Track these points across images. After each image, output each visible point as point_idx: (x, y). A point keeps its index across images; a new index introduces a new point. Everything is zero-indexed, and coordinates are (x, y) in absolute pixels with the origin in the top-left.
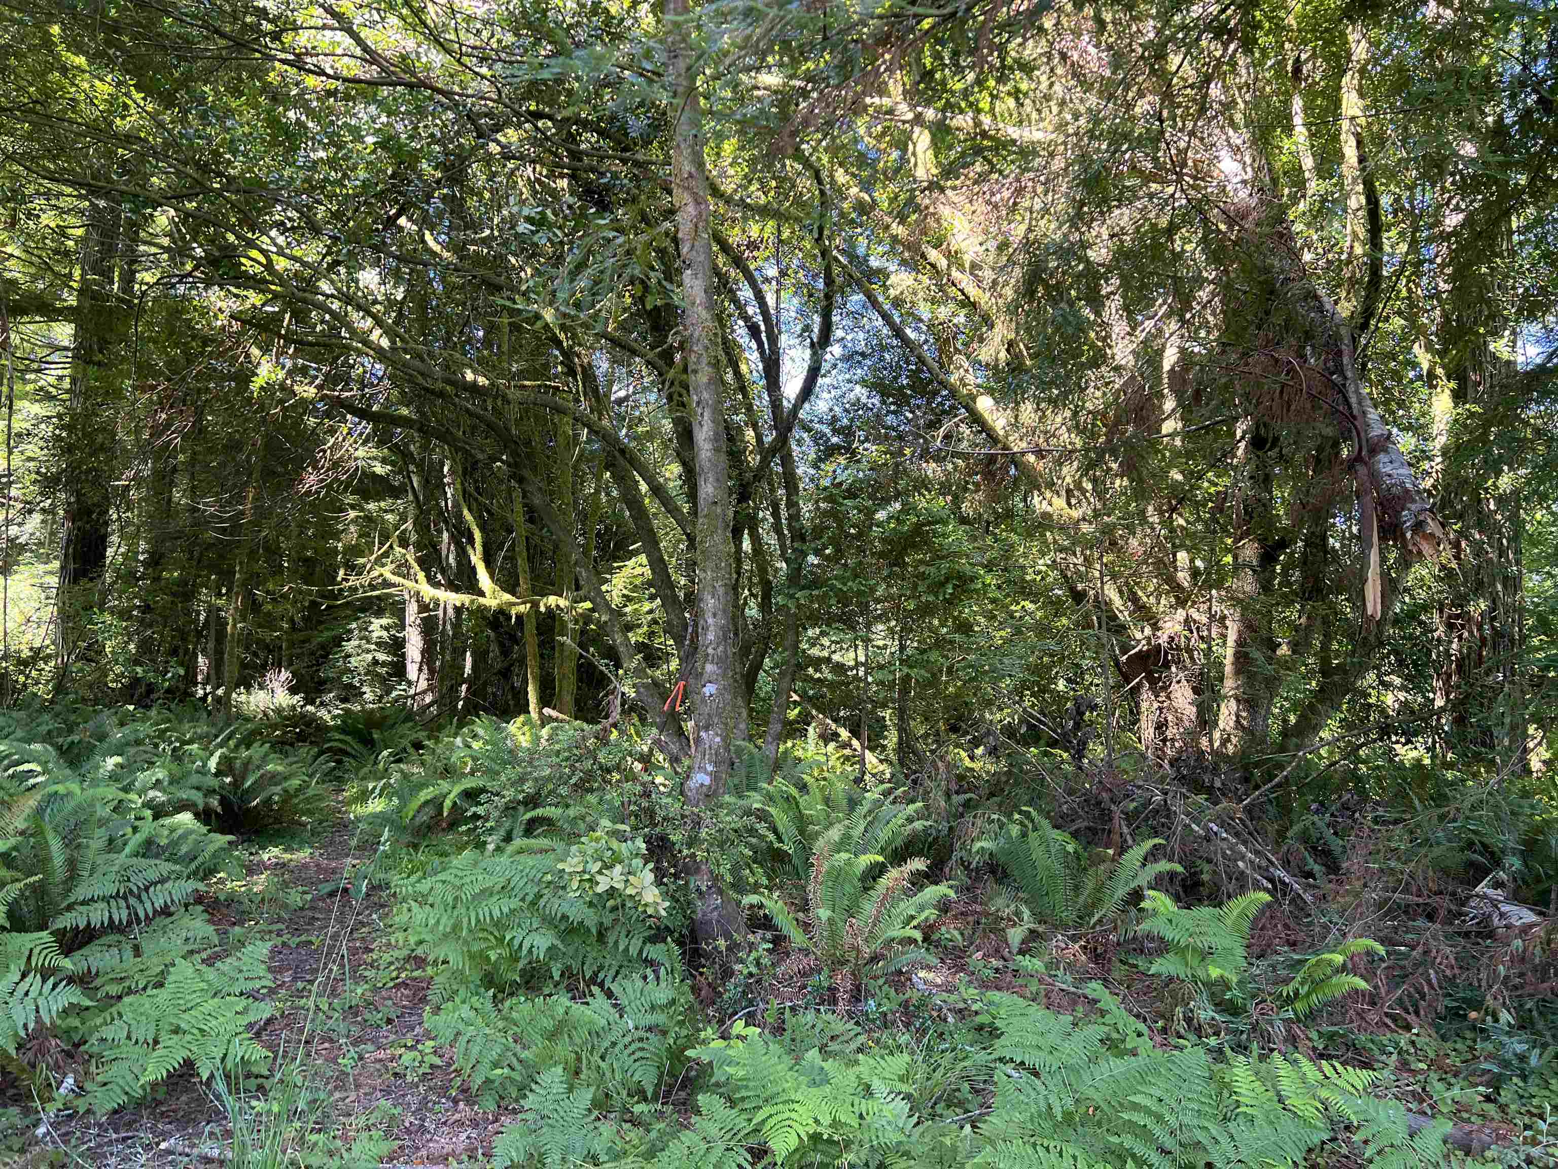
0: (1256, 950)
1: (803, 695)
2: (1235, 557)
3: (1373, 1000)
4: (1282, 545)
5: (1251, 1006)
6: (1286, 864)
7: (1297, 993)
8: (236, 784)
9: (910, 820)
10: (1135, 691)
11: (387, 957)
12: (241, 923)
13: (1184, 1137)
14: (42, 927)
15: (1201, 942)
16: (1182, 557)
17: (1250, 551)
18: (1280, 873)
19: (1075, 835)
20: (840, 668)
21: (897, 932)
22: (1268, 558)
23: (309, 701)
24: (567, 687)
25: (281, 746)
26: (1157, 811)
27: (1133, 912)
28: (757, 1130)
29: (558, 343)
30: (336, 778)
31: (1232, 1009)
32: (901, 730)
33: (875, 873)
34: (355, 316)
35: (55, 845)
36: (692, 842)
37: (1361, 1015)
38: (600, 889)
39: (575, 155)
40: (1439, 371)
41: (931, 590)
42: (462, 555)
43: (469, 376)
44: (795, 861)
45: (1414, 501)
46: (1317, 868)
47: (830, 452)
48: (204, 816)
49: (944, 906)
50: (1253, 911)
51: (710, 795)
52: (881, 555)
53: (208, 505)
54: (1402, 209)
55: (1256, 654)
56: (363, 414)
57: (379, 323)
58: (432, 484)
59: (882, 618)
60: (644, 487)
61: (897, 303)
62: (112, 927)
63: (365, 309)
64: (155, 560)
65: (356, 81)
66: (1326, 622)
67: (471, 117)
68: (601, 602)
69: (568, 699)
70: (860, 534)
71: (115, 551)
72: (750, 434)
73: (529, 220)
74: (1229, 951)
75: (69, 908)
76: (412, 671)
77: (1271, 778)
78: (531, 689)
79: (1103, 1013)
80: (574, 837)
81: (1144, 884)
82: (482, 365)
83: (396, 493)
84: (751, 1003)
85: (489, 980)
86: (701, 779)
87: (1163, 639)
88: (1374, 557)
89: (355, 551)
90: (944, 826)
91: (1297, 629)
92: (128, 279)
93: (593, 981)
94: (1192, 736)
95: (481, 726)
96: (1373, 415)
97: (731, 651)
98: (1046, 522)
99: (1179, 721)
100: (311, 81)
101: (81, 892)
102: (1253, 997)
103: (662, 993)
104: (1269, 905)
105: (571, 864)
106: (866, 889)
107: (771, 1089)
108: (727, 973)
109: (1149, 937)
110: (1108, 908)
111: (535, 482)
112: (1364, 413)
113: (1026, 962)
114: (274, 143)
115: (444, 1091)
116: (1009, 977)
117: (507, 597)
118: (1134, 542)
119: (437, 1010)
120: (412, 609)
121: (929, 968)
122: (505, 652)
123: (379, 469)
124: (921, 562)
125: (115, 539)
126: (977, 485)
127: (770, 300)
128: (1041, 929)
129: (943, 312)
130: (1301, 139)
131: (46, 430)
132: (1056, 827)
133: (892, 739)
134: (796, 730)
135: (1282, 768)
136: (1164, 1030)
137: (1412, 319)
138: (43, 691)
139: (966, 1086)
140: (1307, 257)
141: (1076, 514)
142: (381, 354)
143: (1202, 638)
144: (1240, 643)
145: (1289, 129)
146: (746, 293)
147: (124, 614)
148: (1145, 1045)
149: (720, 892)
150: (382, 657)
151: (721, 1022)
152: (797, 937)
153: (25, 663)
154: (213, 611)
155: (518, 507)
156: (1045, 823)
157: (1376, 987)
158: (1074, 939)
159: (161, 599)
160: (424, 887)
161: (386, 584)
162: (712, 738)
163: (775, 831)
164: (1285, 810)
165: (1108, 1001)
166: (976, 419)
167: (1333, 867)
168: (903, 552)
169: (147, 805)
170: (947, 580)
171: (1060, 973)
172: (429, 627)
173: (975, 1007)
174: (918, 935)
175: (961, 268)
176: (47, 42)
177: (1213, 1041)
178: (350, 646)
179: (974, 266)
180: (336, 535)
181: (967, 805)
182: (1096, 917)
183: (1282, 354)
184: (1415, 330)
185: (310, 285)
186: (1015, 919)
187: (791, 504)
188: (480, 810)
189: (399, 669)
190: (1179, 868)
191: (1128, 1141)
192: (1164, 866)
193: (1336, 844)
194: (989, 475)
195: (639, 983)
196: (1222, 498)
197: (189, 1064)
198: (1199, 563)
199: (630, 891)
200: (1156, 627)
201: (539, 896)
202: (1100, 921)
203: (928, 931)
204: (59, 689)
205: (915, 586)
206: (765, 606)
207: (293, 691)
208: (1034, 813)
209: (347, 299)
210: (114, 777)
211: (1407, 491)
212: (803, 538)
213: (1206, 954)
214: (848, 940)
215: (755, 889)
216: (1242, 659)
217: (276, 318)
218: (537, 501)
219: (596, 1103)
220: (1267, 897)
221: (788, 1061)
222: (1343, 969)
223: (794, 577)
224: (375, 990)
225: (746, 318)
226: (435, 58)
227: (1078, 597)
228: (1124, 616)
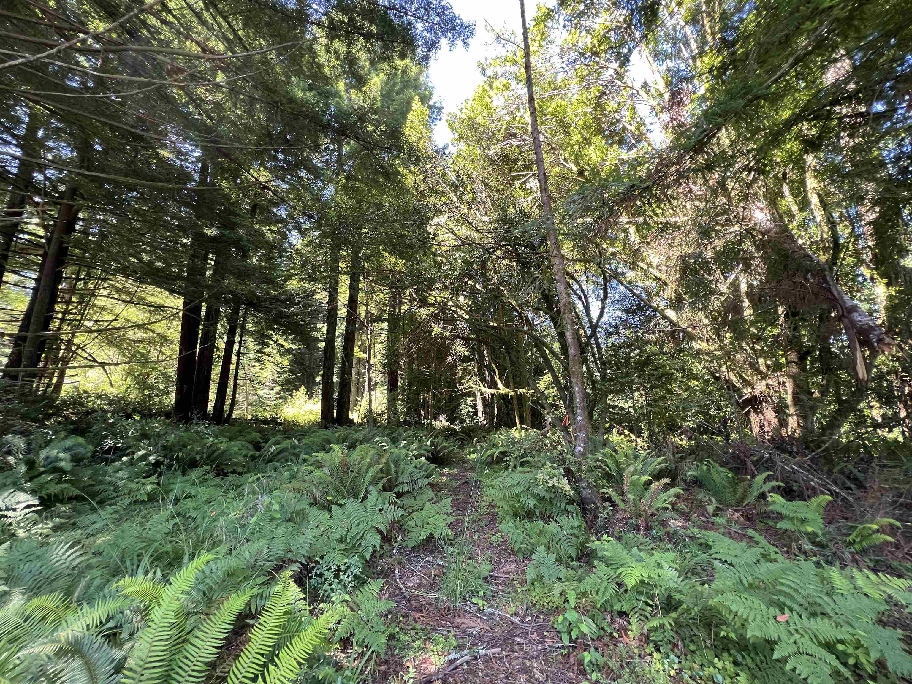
0: (828, 520)
1: (610, 418)
2: (786, 359)
3: (897, 546)
4: (808, 353)
5: (831, 545)
6: (835, 483)
7: (854, 541)
8: (435, 449)
9: (659, 464)
10: (748, 414)
11: (483, 505)
12: (440, 491)
13: (811, 600)
14: (390, 491)
15: (800, 516)
16: (761, 361)
17: (793, 356)
18: (834, 488)
19: (730, 469)
20: (622, 409)
21: (661, 505)
22: (802, 358)
23: (452, 424)
24: (528, 417)
25: (446, 438)
26: (766, 461)
27: (763, 502)
28: (618, 577)
29: (517, 311)
30: (461, 447)
31: (819, 545)
32: (650, 430)
33: (648, 483)
34: (458, 310)
35: (393, 467)
36: (579, 470)
37: (892, 553)
38: (550, 485)
39: (518, 255)
40: (875, 276)
41: (656, 379)
42: (492, 378)
43: (491, 324)
44: (617, 478)
45: (875, 330)
46: (853, 486)
47: (610, 334)
48: (428, 458)
49: (678, 496)
50: (824, 504)
51: (583, 454)
52: (635, 368)
53: (423, 368)
54: (844, 216)
55: (803, 397)
56: (462, 338)
57: (466, 312)
58: (482, 357)
59: (638, 390)
60: (547, 352)
61: (630, 282)
62: (409, 492)
63: (461, 309)
64: (410, 385)
65: (455, 246)
66: (836, 382)
67: (487, 249)
68: (537, 390)
69: (528, 421)
70: (625, 362)
71: (400, 382)
72: (582, 332)
73: (508, 276)
74: (814, 520)
75: (397, 485)
76: (480, 414)
77: (819, 447)
78: (517, 418)
79: (757, 543)
80: (538, 468)
81: (766, 490)
82: (494, 320)
83: (472, 360)
84: (607, 528)
85: (516, 515)
86: (579, 449)
87: (757, 393)
88: (859, 355)
89: (462, 378)
90: (673, 466)
91: (822, 386)
92: (400, 309)
93: (550, 517)
94: (777, 430)
95: (503, 431)
96: (847, 298)
97: (586, 405)
98: (699, 352)
99: (770, 424)
100: (443, 248)
101: (400, 480)
102: (831, 541)
103: (576, 523)
104: (830, 502)
105: (539, 476)
106: (646, 489)
107: (622, 562)
108: (596, 517)
109: (772, 512)
110: (750, 499)
111: (513, 354)
112: (842, 298)
113: (717, 519)
114: (435, 267)
115: (506, 550)
116: (710, 525)
117: (507, 390)
118: (738, 357)
119: (500, 523)
120: (478, 395)
121: (675, 519)
122: (507, 407)
123: (467, 354)
124: (651, 370)
125: (399, 379)
126: (669, 341)
127: (584, 288)
128: (721, 506)
129: (647, 283)
130: (790, 200)
131: (383, 351)
132: (721, 466)
133: (646, 434)
134: (608, 431)
135: (825, 444)
136: (787, 552)
137: (858, 258)
138: (384, 422)
139: (699, 567)
140: (800, 242)
141: (712, 348)
142: (467, 321)
143: (776, 391)
144: (794, 393)
145: (783, 197)
146: (576, 287)
147: (403, 400)
148: (780, 557)
149: (591, 488)
150: (471, 410)
151: (597, 534)
152: (622, 506)
153: (380, 415)
154: (425, 398)
155: (508, 361)
156: (717, 465)
157: (898, 540)
158: (737, 511)
159: (412, 395)
160: (493, 483)
161: (471, 387)
162: (582, 435)
163: (607, 466)
164: (829, 461)
165: (758, 537)
166: (665, 317)
167: (860, 485)
168: (644, 366)
169: (414, 455)
170: (662, 376)
171: (733, 525)
172: (484, 400)
173: (698, 536)
174: (670, 506)
175: (652, 267)
176: (379, 251)
177: (814, 559)
178: (462, 407)
179: (657, 266)
180: (456, 374)
181: (681, 457)
182: (746, 503)
183: (797, 280)
184: (860, 262)
185: (446, 304)
186: (710, 502)
187: (600, 353)
188: (508, 458)
189: (476, 413)
190: (782, 484)
191: (782, 599)
192: (774, 483)
193: (861, 476)
194: (673, 337)
195: (567, 519)
196: (776, 337)
197: (432, 534)
198: (769, 362)
199: (560, 486)
200: (753, 388)
201: (529, 487)
202: (747, 505)
203: (673, 504)
204: (389, 422)
205: (649, 379)
206: (594, 388)
207: (447, 421)
208: (711, 461)
209: (456, 306)
210: (405, 447)
211: (871, 327)
212: (605, 365)
213: (803, 521)
214: (642, 508)
215: (603, 487)
216: (796, 400)
217: (437, 314)
218: (514, 359)
219: (557, 560)
220: (830, 498)
221: (626, 551)
222: (878, 531)
223: (604, 377)
224: (480, 515)
225: (577, 295)
226: (475, 235)
227: (717, 379)
228: (739, 385)
